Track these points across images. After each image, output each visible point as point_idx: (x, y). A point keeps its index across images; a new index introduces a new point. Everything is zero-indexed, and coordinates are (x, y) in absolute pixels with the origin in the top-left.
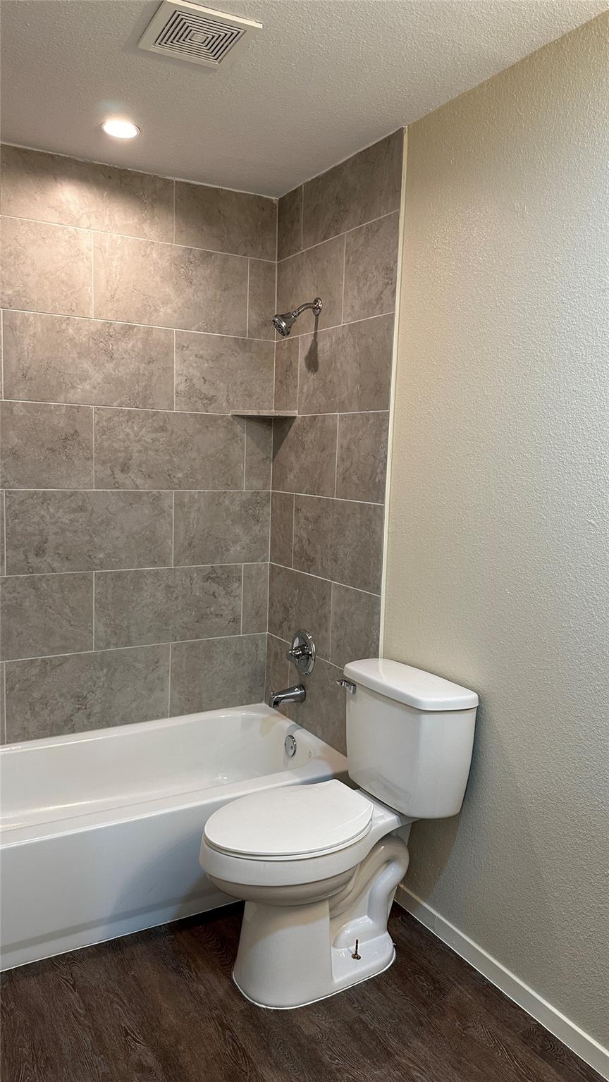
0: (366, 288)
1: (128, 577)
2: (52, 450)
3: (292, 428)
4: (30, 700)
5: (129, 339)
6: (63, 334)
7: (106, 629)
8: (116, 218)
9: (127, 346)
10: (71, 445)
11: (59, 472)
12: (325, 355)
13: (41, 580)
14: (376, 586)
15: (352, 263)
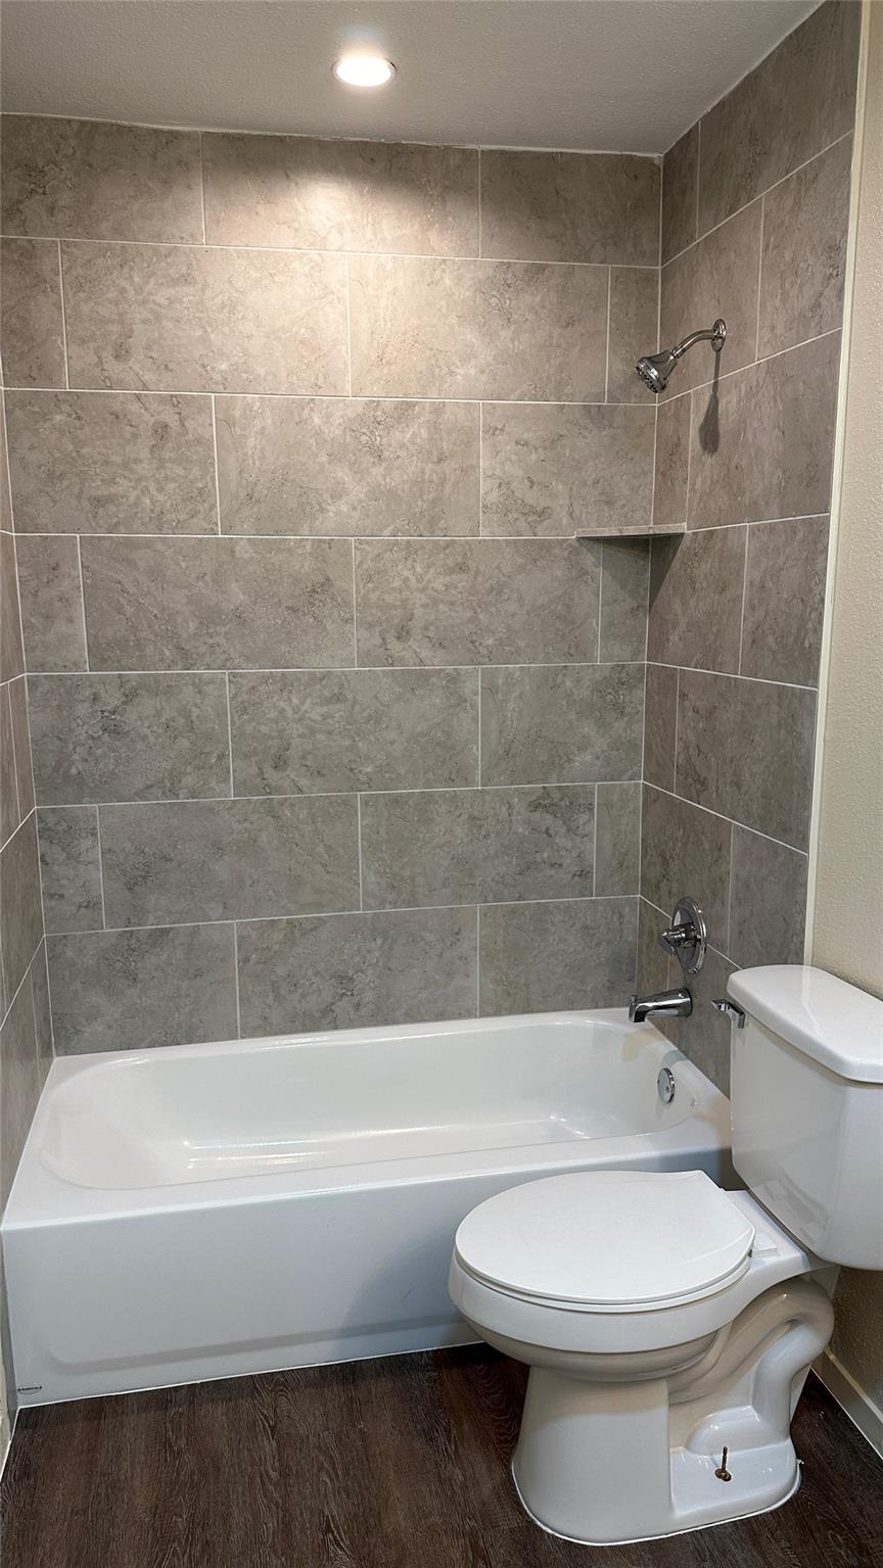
0: (794, 292)
1: (411, 802)
2: (292, 609)
3: (679, 554)
4: (272, 977)
5: (407, 425)
6: (305, 427)
7: (379, 880)
8: (384, 227)
9: (404, 438)
10: (321, 601)
11: (305, 643)
12: (730, 419)
13: (282, 805)
14: (801, 836)
15: (773, 249)
